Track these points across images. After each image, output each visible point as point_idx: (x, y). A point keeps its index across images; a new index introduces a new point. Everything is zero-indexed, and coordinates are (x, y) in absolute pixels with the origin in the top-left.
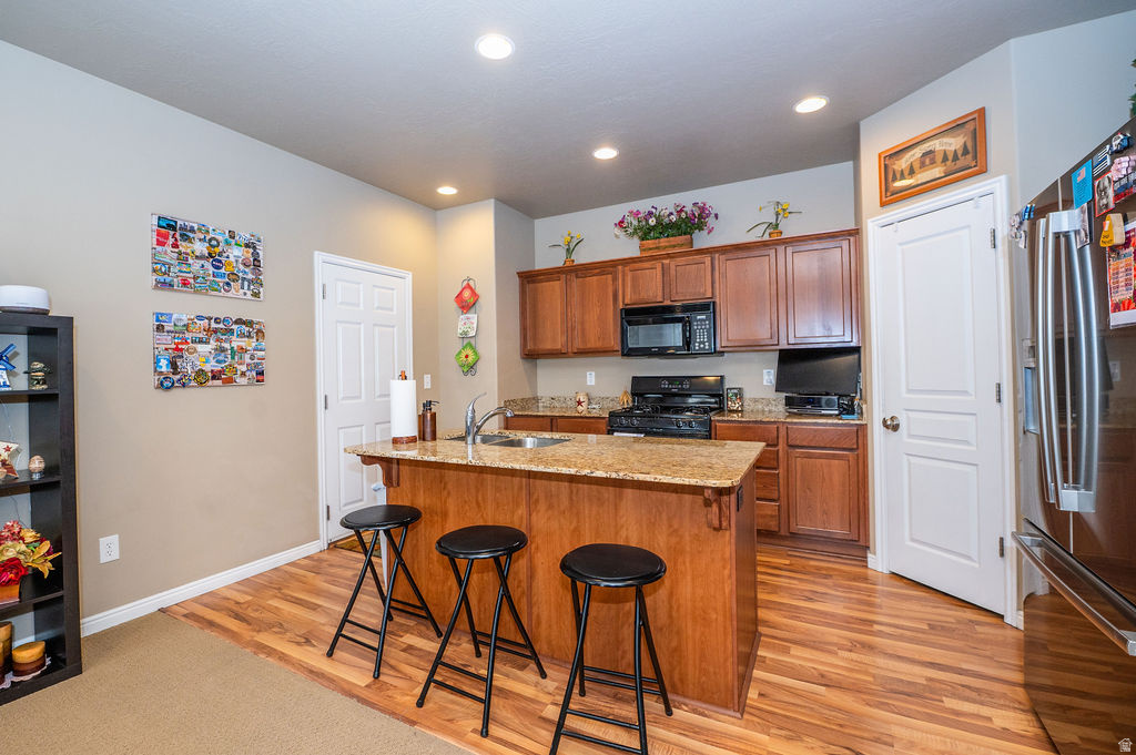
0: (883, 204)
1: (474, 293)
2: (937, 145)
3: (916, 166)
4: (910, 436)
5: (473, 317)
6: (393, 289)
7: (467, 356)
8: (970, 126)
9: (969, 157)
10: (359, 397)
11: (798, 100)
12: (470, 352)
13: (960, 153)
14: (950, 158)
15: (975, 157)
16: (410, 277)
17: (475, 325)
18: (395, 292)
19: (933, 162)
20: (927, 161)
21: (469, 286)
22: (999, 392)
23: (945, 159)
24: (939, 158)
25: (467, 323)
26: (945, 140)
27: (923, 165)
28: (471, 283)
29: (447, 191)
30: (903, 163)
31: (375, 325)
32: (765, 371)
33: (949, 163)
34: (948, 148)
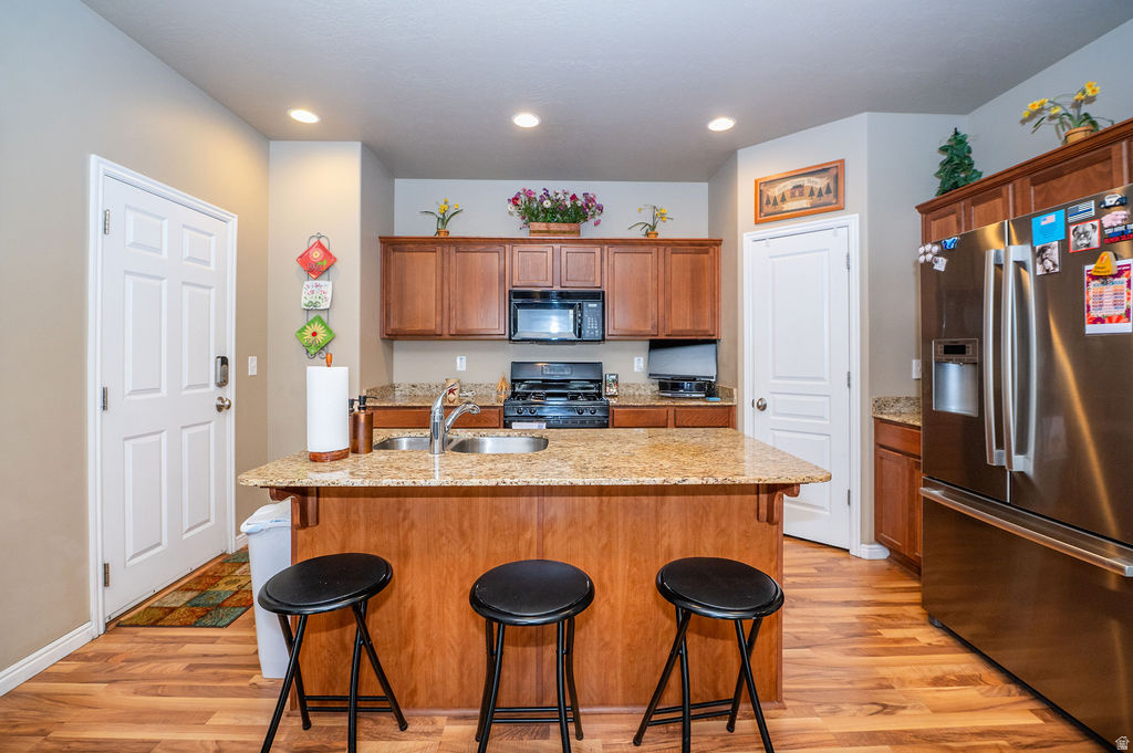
0: (757, 223)
1: (327, 254)
2: (805, 181)
3: (788, 195)
4: (776, 414)
5: (326, 285)
6: (211, 235)
7: (314, 334)
8: (834, 172)
9: (831, 195)
10: (158, 390)
11: (711, 119)
12: (318, 328)
13: (824, 191)
14: (816, 193)
15: (836, 196)
16: (234, 222)
17: (329, 296)
18: (213, 238)
19: (802, 194)
20: (797, 194)
21: (320, 246)
22: (849, 378)
23: (812, 194)
24: (807, 192)
25: (318, 292)
26: (813, 179)
27: (793, 195)
28: (323, 241)
29: (304, 116)
30: (775, 191)
31: (184, 283)
32: (636, 359)
33: (814, 197)
34: (814, 186)
